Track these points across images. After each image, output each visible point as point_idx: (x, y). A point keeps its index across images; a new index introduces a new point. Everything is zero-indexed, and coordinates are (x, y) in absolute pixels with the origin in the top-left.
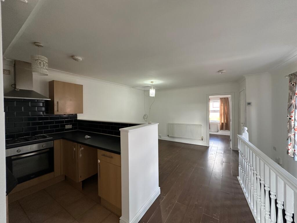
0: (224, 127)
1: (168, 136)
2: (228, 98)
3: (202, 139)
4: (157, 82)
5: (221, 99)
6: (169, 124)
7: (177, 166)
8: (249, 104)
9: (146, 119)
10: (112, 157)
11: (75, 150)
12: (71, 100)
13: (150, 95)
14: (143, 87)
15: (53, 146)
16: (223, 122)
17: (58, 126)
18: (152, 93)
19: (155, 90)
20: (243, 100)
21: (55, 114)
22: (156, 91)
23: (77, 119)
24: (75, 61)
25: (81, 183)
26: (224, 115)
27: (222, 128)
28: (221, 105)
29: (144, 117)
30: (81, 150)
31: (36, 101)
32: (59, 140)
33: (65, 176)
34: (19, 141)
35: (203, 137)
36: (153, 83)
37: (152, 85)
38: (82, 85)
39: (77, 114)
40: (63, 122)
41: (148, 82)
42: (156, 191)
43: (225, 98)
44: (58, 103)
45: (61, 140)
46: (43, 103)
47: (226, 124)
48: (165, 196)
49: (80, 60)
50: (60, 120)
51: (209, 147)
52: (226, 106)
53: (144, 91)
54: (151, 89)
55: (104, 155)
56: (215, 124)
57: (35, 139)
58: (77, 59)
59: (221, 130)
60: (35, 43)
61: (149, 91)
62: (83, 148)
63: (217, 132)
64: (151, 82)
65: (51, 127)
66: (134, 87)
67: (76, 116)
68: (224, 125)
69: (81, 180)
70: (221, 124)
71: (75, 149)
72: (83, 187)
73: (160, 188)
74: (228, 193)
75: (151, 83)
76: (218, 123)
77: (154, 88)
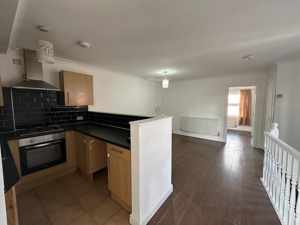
0: (244, 122)
1: (181, 130)
2: (250, 90)
3: (219, 135)
4: (171, 72)
5: (242, 91)
6: (182, 118)
7: (191, 162)
8: (280, 96)
9: (158, 112)
10: (121, 152)
11: (85, 142)
12: (81, 91)
13: (163, 86)
14: (155, 78)
15: (64, 138)
16: (242, 116)
17: (69, 118)
18: (166, 83)
19: (168, 80)
20: (272, 92)
21: (66, 105)
22: (170, 82)
23: (88, 111)
24: (82, 47)
25: (92, 175)
26: (244, 109)
27: (241, 123)
28: (241, 98)
29: (156, 110)
30: (91, 142)
31: (48, 92)
32: (70, 131)
33: (78, 167)
34: (32, 132)
35: (219, 132)
36: (167, 74)
37: (165, 75)
38: (92, 76)
39: (88, 106)
40: (74, 113)
41: (161, 72)
42: (169, 188)
43: (246, 90)
44: (68, 94)
45: (73, 131)
46: (54, 94)
47: (246, 118)
48: (178, 195)
49: (87, 46)
50: (71, 111)
51: (225, 143)
52: (247, 99)
53: (157, 82)
54: (165, 79)
55: (113, 149)
56: (233, 118)
57: (47, 130)
58: (85, 45)
59: (239, 125)
60: (39, 27)
61: (162, 82)
62: (93, 141)
63: (235, 127)
64: (165, 72)
65: (63, 118)
66: (145, 77)
67: (86, 107)
68: (244, 120)
69: (91, 172)
70: (240, 118)
71: (85, 140)
72: (94, 179)
73: (172, 185)
74: (249, 196)
75: (164, 74)
76: (237, 118)
77: (167, 79)
